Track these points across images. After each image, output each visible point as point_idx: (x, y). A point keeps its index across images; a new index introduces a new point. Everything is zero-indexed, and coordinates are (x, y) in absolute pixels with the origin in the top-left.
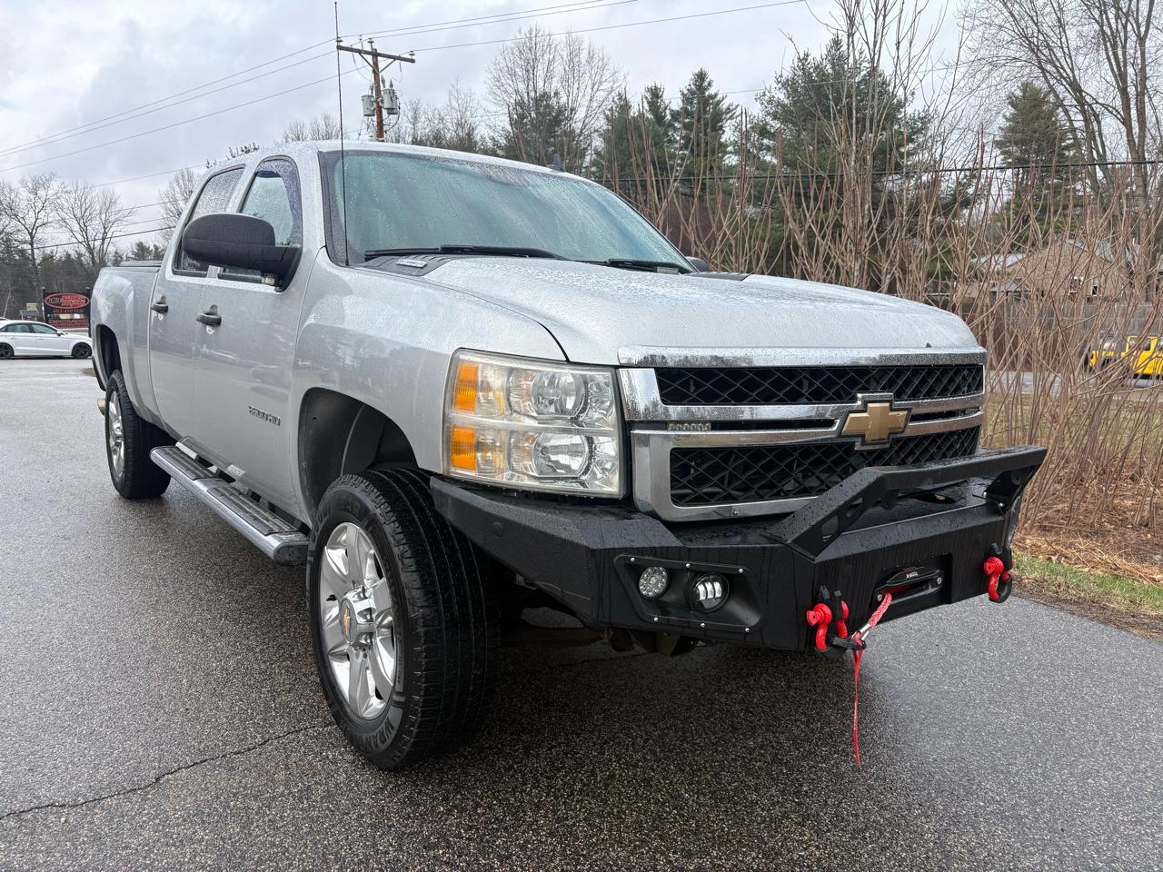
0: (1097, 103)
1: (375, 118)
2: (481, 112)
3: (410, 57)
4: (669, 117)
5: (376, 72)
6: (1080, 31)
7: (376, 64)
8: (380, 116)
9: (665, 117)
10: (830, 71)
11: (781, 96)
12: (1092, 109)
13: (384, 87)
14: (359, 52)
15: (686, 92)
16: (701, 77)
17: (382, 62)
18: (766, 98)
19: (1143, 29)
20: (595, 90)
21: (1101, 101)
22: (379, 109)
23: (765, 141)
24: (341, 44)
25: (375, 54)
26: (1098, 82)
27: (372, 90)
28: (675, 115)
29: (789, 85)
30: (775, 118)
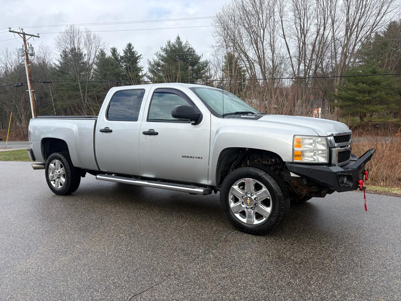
0: (253, 60)
1: (25, 57)
2: (53, 54)
3: (38, 35)
4: (119, 58)
5: (25, 41)
6: (246, 39)
7: (24, 38)
8: (27, 56)
9: (118, 58)
10: (177, 47)
11: (163, 54)
12: (252, 62)
13: (29, 46)
14: (18, 33)
15: (125, 50)
16: (130, 45)
17: (27, 37)
18: (158, 54)
19: (262, 39)
20: (97, 49)
21: (254, 59)
22: (27, 54)
23: (159, 68)
24: (11, 30)
25: (24, 34)
26: (252, 54)
27: (23, 46)
28: (122, 58)
29: (165, 50)
30: (162, 61)
